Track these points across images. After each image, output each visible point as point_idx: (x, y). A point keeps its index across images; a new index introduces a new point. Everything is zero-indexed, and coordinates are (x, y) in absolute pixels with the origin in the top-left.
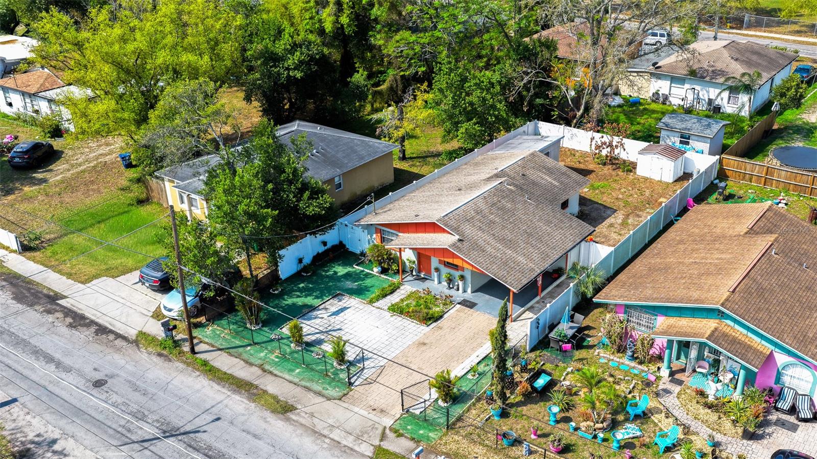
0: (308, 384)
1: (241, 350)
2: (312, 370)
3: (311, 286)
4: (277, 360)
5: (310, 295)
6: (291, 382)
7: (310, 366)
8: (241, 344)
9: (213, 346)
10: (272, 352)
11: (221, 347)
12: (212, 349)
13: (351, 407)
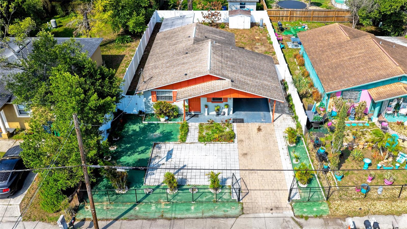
0: (211, 214)
1: (132, 212)
2: (202, 202)
3: (129, 146)
4: (168, 207)
5: (134, 152)
6: (197, 218)
7: (197, 200)
8: (128, 208)
9: (107, 220)
10: (158, 203)
11: (115, 217)
12: (108, 222)
13: (256, 215)
